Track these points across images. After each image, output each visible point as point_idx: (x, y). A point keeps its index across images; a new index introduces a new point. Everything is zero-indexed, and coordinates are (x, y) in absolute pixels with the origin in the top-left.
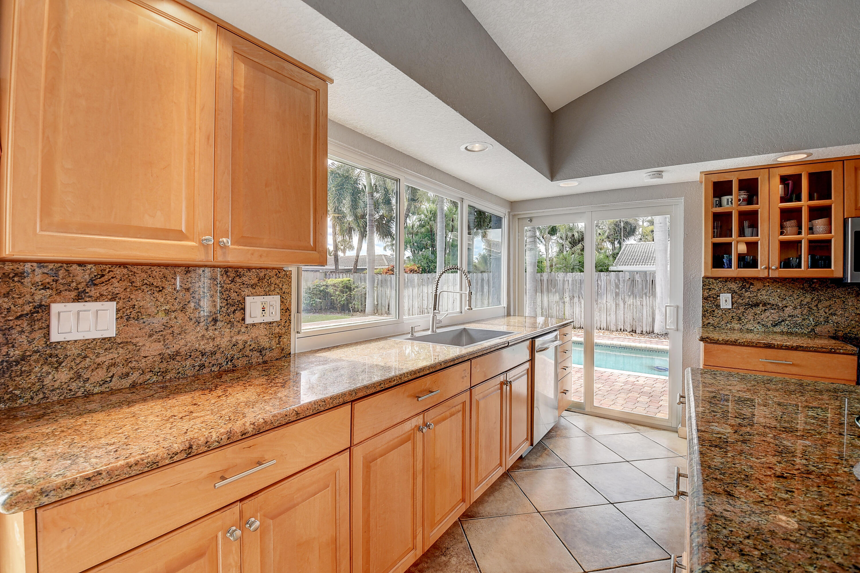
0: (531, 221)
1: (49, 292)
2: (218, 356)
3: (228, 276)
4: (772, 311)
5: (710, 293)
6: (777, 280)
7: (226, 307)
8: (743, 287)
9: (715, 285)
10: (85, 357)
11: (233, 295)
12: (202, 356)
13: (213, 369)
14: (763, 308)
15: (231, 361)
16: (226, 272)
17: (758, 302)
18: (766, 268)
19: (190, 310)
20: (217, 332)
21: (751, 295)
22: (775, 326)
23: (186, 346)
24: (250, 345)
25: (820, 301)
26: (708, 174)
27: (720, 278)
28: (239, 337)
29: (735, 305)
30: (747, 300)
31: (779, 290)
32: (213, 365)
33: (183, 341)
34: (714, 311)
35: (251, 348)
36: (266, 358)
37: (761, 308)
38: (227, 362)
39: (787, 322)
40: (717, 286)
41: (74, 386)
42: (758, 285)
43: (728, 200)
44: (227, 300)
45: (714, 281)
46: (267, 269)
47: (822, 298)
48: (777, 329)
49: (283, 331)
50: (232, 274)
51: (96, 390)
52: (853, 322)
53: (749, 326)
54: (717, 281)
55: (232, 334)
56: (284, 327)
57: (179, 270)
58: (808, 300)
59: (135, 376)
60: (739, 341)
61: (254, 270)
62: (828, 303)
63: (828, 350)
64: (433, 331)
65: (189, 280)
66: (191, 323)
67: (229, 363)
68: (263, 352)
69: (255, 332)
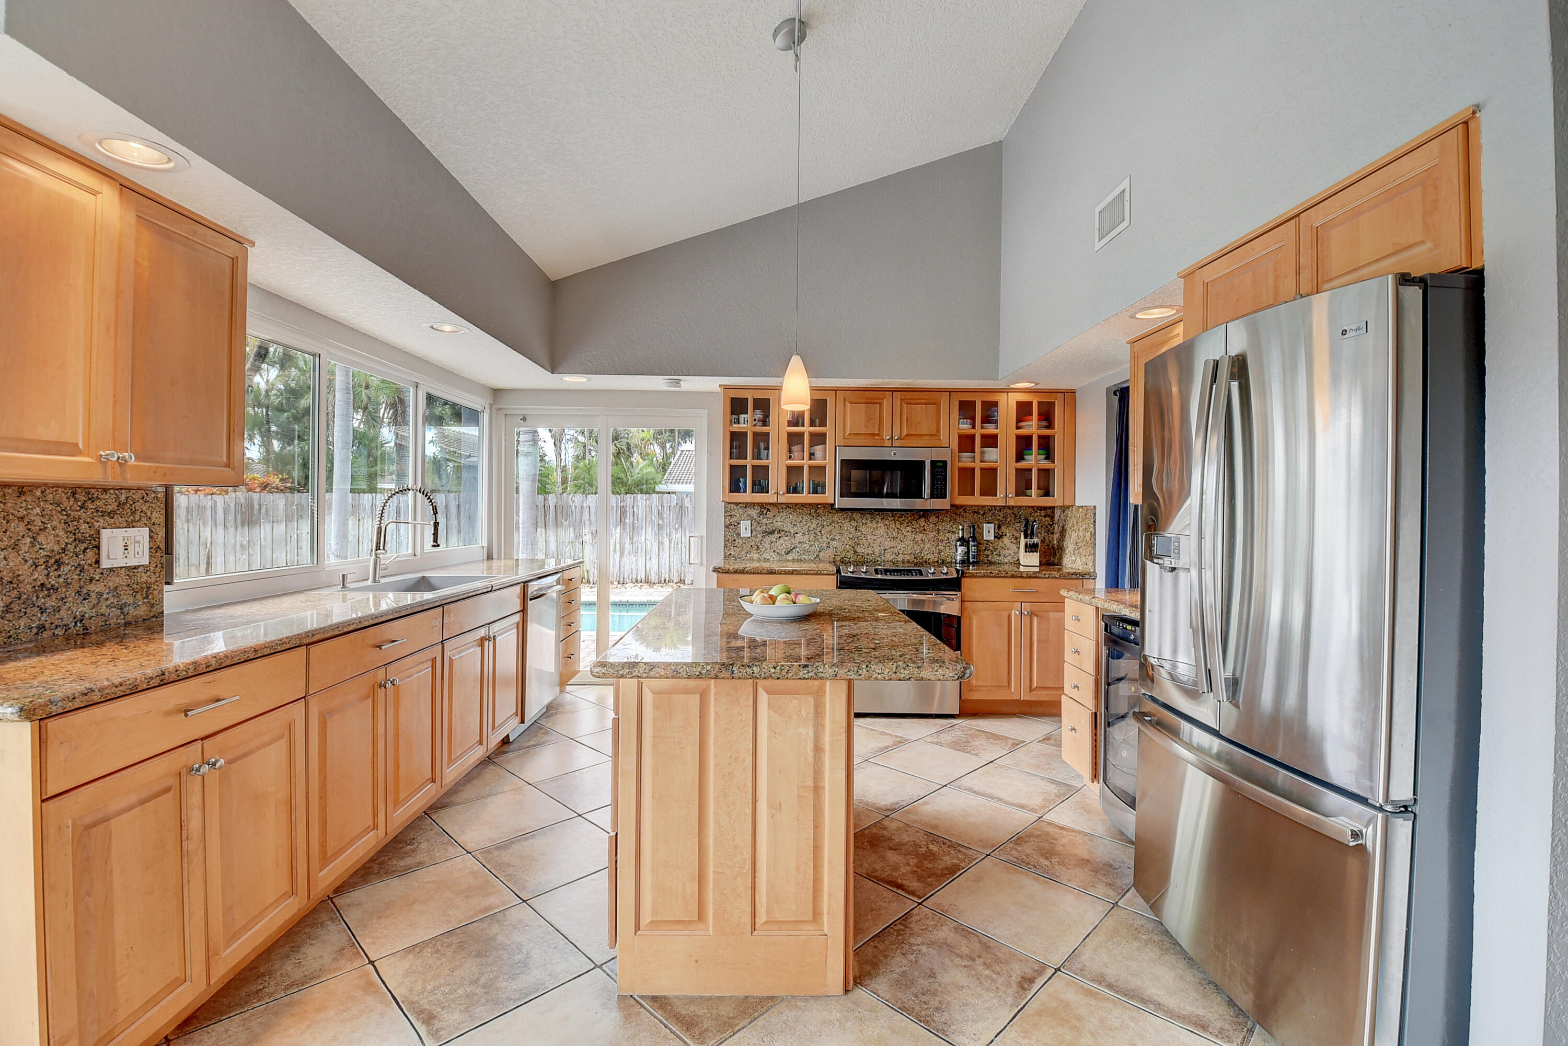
0: (524, 419)
2: (63, 613)
3: (76, 500)
4: (786, 538)
5: (731, 521)
6: (790, 506)
7: (74, 544)
8: (761, 513)
9: (736, 511)
11: (84, 527)
12: (42, 613)
13: (56, 633)
14: (778, 535)
15: (81, 621)
16: (74, 494)
17: (774, 529)
18: (775, 493)
19: (24, 548)
20: (61, 580)
21: (767, 522)
22: (787, 554)
23: (19, 598)
24: (107, 599)
25: (823, 526)
26: (726, 388)
27: (740, 503)
28: (92, 587)
29: (754, 533)
30: (765, 527)
31: (791, 516)
32: (56, 627)
33: (16, 592)
34: (735, 540)
35: (108, 602)
36: (129, 618)
37: (776, 535)
38: (76, 623)
39: (798, 549)
40: (737, 512)
42: (774, 511)
43: (744, 418)
44: (74, 534)
45: (735, 507)
46: (129, 489)
47: (825, 523)
48: (790, 557)
49: (153, 580)
50: (82, 497)
52: (847, 546)
53: (766, 555)
54: (738, 507)
55: (82, 583)
56: (154, 573)
57: (10, 491)
58: (814, 526)
60: (747, 569)
61: (112, 491)
62: (829, 529)
63: (815, 572)
64: (375, 581)
65: (24, 504)
66: (26, 567)
67: (79, 624)
68: (126, 610)
69: (114, 581)
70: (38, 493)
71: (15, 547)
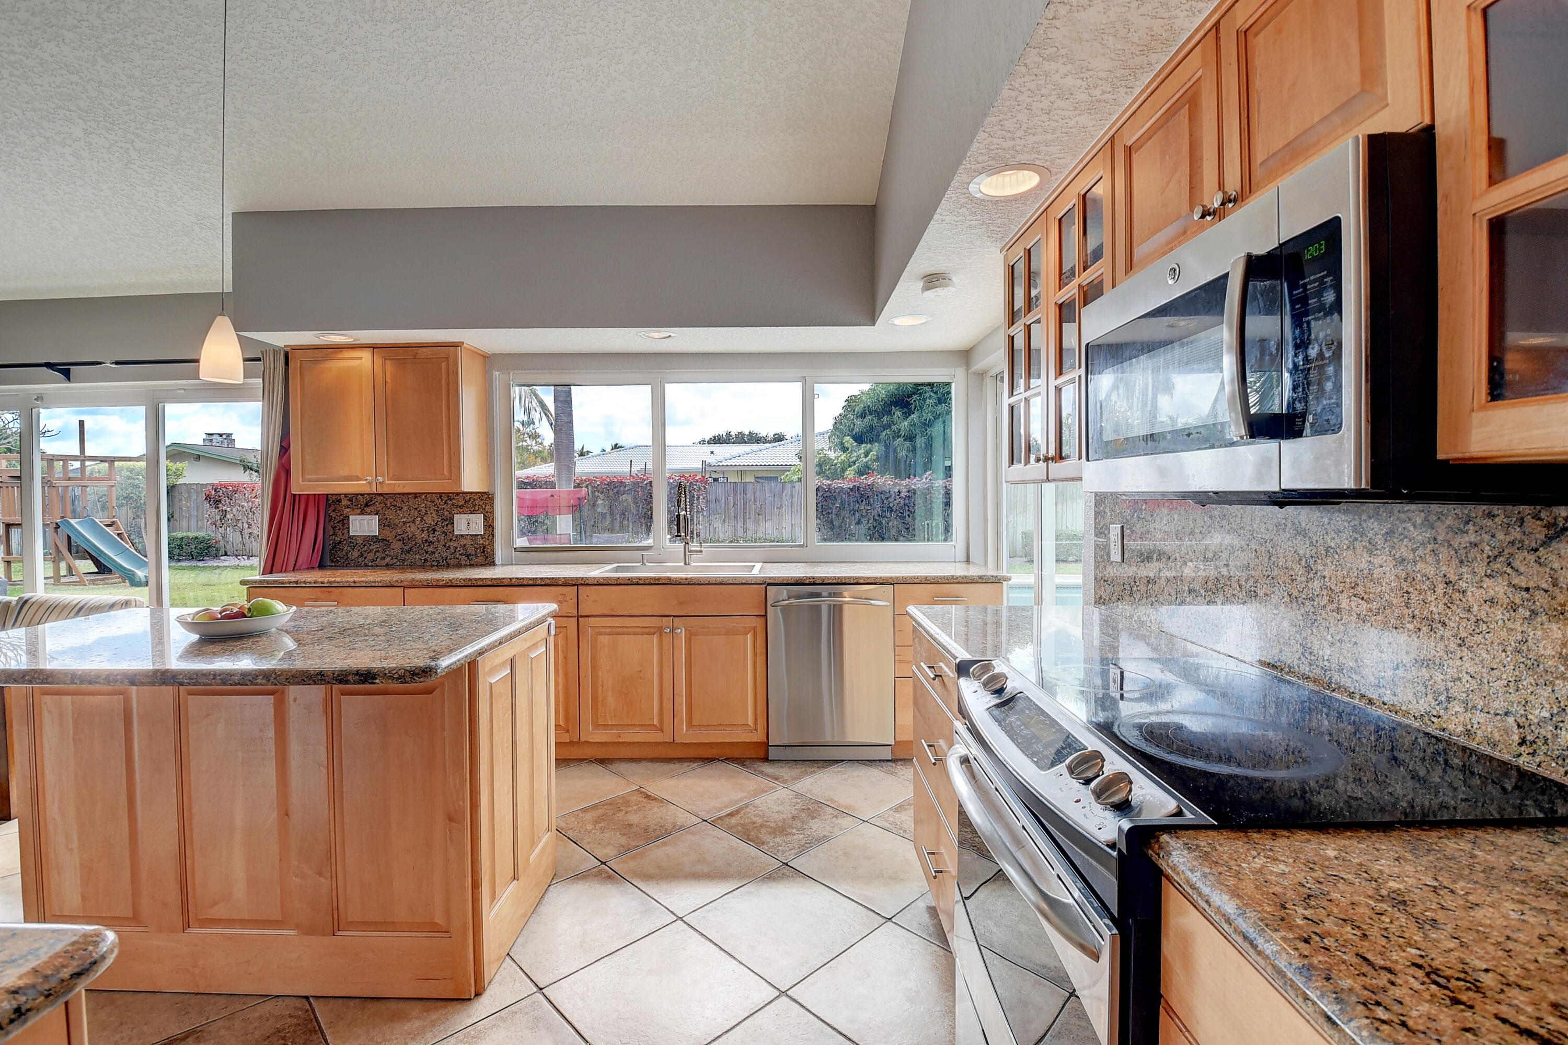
1: (349, 510)
2: (436, 555)
3: (442, 500)
7: (441, 521)
10: (365, 545)
11: (446, 513)
12: (426, 553)
13: (434, 564)
14: (1159, 566)
15: (446, 560)
16: (441, 497)
19: (417, 522)
20: (435, 539)
23: (416, 545)
24: (460, 551)
25: (1232, 550)
28: (451, 544)
29: (1126, 555)
30: (1140, 541)
31: (1176, 518)
32: (434, 561)
33: (414, 542)
34: (1105, 568)
35: (461, 553)
36: (472, 563)
37: (1156, 564)
38: (443, 561)
41: (360, 559)
44: (441, 516)
46: (477, 493)
49: (487, 542)
50: (445, 498)
51: (370, 564)
53: (1142, 613)
55: (446, 540)
56: (488, 539)
57: (410, 496)
59: (388, 560)
61: (461, 495)
64: (685, 564)
65: (416, 502)
66: (419, 531)
68: (471, 557)
69: (463, 542)
70: (424, 497)
71: (414, 521)
